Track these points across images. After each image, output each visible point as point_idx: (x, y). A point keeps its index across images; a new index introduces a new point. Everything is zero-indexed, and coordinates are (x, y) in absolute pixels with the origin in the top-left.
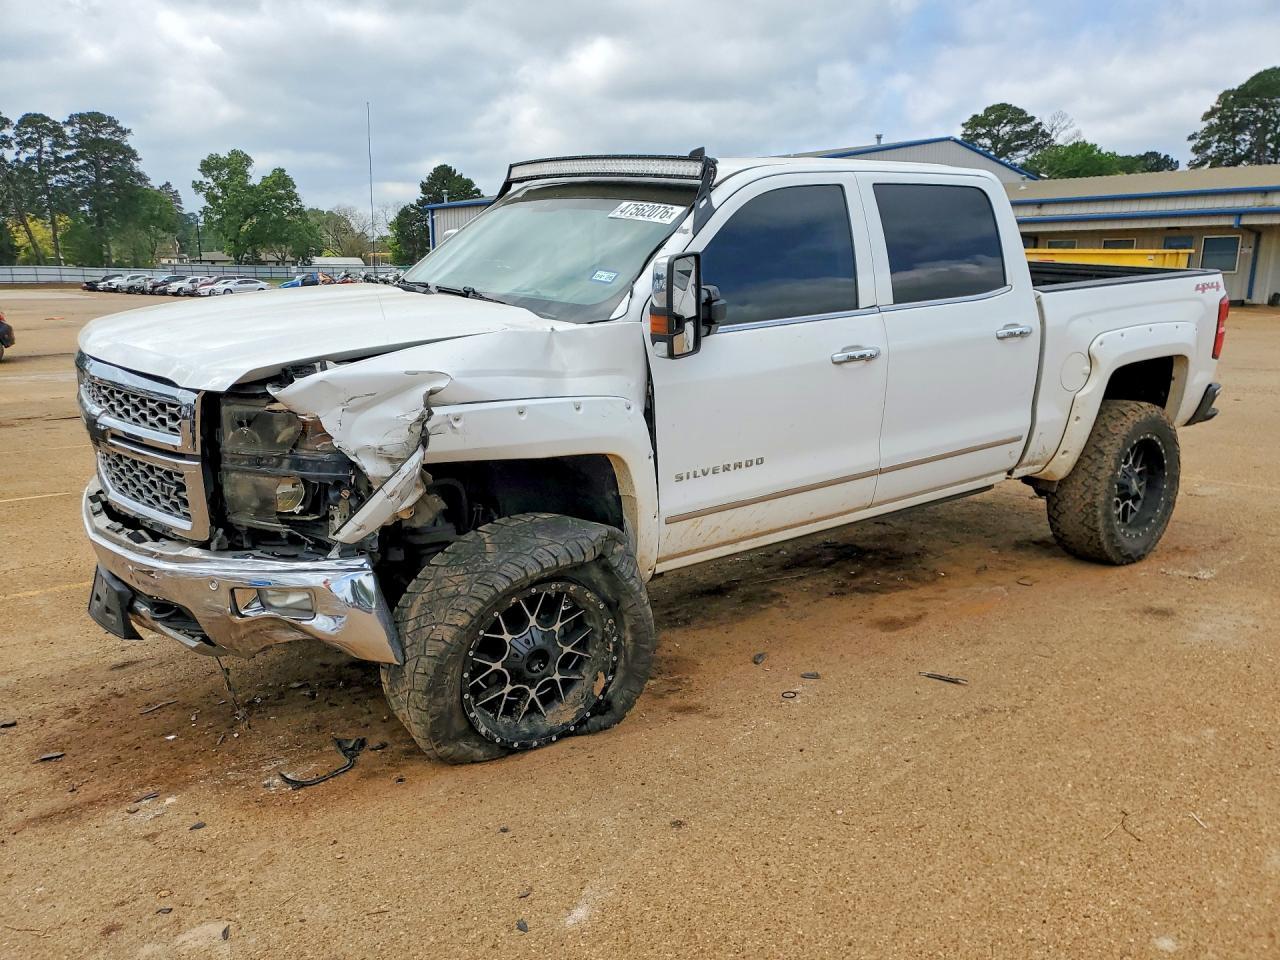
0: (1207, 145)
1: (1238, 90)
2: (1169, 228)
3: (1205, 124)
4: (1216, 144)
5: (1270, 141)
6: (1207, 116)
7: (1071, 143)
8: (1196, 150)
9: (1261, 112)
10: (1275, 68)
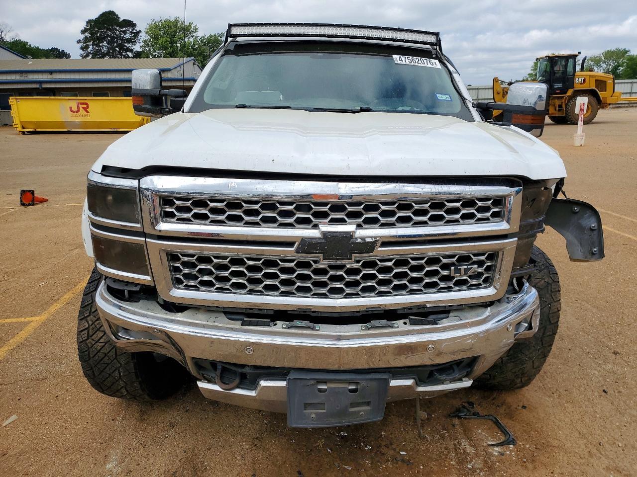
0: (87, 47)
1: (95, 20)
2: (126, 87)
3: (83, 36)
4: (91, 46)
5: (117, 47)
6: (83, 32)
7: (13, 41)
8: (82, 48)
9: (109, 33)
10: (110, 11)
